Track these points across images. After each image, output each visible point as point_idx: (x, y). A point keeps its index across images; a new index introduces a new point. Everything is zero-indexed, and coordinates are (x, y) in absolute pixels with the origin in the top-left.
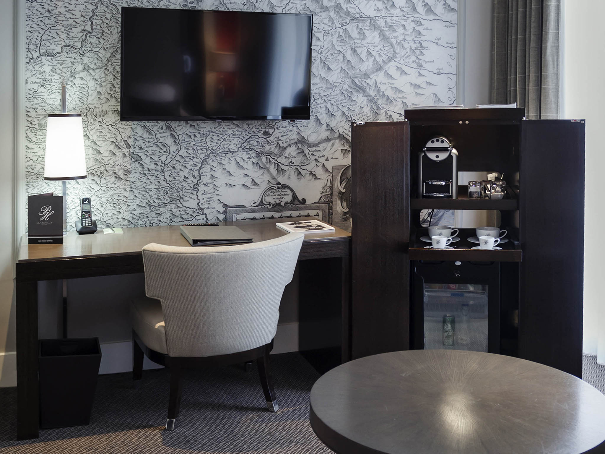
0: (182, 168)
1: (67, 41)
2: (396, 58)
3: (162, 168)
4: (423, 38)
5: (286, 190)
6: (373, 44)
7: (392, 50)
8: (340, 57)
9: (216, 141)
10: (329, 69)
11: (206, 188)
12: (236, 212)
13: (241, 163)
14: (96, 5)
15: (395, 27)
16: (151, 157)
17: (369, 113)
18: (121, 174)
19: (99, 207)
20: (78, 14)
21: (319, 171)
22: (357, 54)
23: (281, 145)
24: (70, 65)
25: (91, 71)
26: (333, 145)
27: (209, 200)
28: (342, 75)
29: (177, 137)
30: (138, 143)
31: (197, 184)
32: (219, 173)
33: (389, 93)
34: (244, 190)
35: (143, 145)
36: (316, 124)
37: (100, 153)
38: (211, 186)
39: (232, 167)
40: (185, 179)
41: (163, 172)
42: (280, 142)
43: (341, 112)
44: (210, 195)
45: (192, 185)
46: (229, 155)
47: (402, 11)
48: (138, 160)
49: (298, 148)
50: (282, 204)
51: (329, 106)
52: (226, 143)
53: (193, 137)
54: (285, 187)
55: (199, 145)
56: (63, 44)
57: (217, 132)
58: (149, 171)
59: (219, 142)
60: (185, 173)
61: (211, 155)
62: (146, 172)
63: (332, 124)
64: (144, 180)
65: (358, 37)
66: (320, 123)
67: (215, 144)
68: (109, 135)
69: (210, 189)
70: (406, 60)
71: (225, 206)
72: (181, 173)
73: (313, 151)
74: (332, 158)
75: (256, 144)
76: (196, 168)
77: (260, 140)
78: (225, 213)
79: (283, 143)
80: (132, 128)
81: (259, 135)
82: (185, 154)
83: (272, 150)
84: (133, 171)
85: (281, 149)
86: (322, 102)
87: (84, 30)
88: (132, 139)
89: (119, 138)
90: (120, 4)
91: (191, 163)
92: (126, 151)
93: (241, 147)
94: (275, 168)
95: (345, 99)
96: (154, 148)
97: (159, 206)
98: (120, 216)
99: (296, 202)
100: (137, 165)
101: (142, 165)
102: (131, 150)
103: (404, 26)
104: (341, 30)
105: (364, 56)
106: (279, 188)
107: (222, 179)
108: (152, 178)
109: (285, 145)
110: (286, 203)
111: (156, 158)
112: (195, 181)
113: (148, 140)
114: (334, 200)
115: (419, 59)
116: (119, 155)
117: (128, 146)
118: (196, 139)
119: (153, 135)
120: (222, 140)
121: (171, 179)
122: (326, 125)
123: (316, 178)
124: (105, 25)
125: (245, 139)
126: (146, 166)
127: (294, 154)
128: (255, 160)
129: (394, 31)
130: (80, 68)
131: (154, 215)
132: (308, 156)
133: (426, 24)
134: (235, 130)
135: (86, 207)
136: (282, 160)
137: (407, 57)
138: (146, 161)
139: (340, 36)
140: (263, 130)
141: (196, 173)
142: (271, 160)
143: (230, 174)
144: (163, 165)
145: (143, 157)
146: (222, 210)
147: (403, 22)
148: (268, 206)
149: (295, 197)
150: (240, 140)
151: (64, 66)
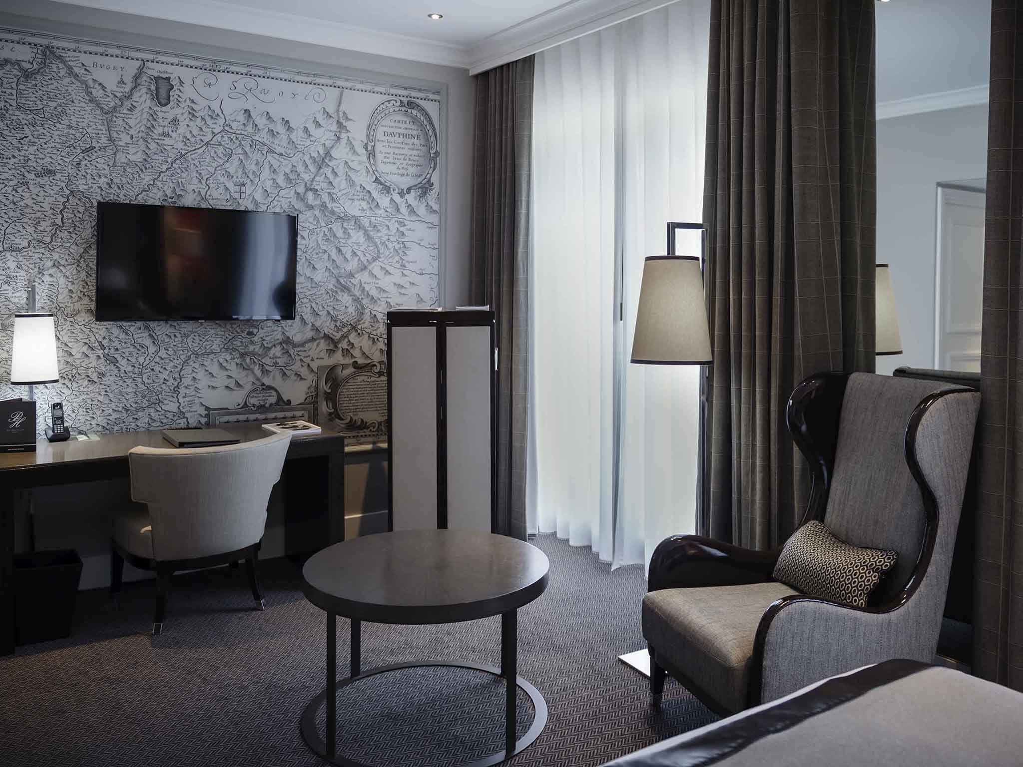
0: (161, 370)
1: (35, 236)
2: (380, 258)
3: (140, 370)
4: (406, 239)
5: (271, 391)
6: (358, 244)
7: (376, 250)
8: (325, 256)
9: (198, 341)
10: (314, 268)
11: (187, 391)
12: (219, 415)
13: (225, 364)
14: (68, 198)
15: (379, 228)
16: (128, 359)
17: (353, 312)
18: (94, 377)
19: (70, 413)
20: (46, 206)
21: (304, 372)
22: (342, 254)
23: (266, 345)
24: (38, 261)
25: (61, 268)
26: (318, 345)
27: (191, 403)
28: (327, 274)
29: (156, 337)
30: (113, 344)
31: (177, 387)
32: (200, 374)
33: (374, 292)
34: (227, 392)
35: (119, 347)
36: (301, 324)
37: (71, 355)
38: (192, 388)
39: (214, 369)
40: (165, 382)
41: (141, 374)
42: (265, 343)
43: (326, 312)
44: (190, 398)
45: (172, 389)
46: (211, 356)
47: (386, 211)
48: (114, 361)
49: (283, 349)
50: (267, 405)
51: (314, 305)
52: (208, 343)
53: (173, 337)
54: (270, 388)
55: (180, 345)
56: (30, 238)
57: (198, 332)
58: (126, 373)
59: (201, 343)
60: (165, 375)
61: (192, 356)
62: (122, 375)
63: (318, 324)
64: (121, 383)
65: (342, 236)
66: (305, 323)
67: (196, 345)
68: (81, 336)
69: (191, 391)
70: (390, 260)
71: (207, 409)
72: (160, 375)
73: (299, 351)
74: (317, 358)
75: (239, 344)
76: (176, 370)
77: (244, 340)
78: (207, 416)
79: (267, 343)
80: (107, 328)
81: (243, 335)
82: (165, 356)
83: (256, 350)
84: (108, 374)
85: (265, 350)
86: (307, 301)
87: (54, 223)
88: (107, 340)
89: (93, 339)
90: (94, 197)
91: (172, 364)
92: (100, 352)
93: (224, 348)
94: (259, 369)
95: (330, 298)
96: (132, 349)
97: (137, 410)
98: (93, 423)
99: (281, 403)
100: (112, 367)
101: (117, 367)
102: (106, 351)
103: (388, 226)
104: (326, 230)
105: (348, 256)
106: (263, 389)
107: (204, 381)
108: (129, 381)
109: (270, 346)
110: (271, 405)
111: (133, 360)
112: (176, 384)
113: (126, 340)
114: (319, 399)
115: (403, 260)
116: (93, 357)
117: (103, 347)
118: (176, 339)
119: (130, 336)
120: (204, 340)
121: (149, 381)
122: (311, 324)
123: (301, 379)
124: (78, 219)
125: (228, 340)
126: (122, 368)
127: (278, 354)
128: (238, 361)
129: (378, 231)
130: (49, 264)
131: (131, 420)
132: (293, 356)
133: (410, 225)
134: (218, 330)
135: (58, 413)
136: (267, 360)
137: (391, 257)
138: (123, 362)
139: (325, 235)
140: (248, 330)
141: (176, 375)
142: (255, 360)
143: (213, 376)
144: (141, 367)
145: (119, 359)
146: (204, 413)
147: (387, 223)
148: (252, 408)
149: (280, 398)
150: (223, 340)
151: (31, 261)
